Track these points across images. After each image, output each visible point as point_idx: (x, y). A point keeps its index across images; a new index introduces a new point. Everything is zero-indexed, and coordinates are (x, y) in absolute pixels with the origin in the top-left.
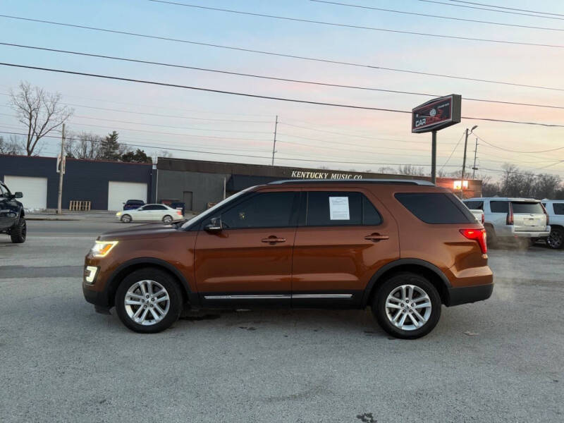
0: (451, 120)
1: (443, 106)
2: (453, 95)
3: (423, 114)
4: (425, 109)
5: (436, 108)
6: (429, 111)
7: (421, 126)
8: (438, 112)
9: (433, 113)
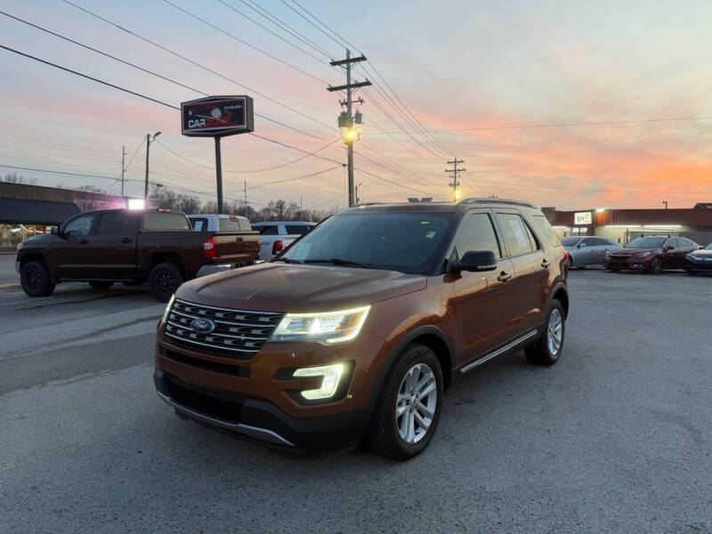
0: (245, 126)
1: (232, 107)
2: (246, 96)
3: (201, 113)
4: (204, 106)
5: (222, 110)
6: (211, 109)
7: (197, 127)
8: (224, 115)
9: (216, 113)
